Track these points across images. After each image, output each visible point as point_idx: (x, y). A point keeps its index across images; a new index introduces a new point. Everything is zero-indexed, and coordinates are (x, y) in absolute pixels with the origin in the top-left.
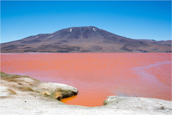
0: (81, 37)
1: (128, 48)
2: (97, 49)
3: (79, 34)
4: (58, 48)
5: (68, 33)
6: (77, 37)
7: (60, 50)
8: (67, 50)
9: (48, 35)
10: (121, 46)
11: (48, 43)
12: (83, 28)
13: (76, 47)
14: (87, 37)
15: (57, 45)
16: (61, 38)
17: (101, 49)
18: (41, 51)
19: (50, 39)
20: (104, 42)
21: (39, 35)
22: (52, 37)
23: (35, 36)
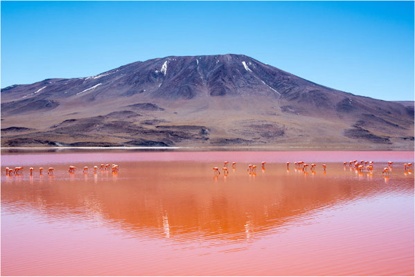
0: (204, 93)
1: (372, 131)
2: (267, 135)
3: (195, 80)
4: (129, 130)
5: (155, 75)
6: (190, 94)
7: (138, 137)
8: (162, 137)
9: (79, 84)
10: (347, 123)
11: (86, 112)
12: (206, 62)
13: (194, 127)
14: (222, 93)
15: (124, 118)
16: (129, 93)
17: (282, 133)
18: (72, 141)
19: (92, 98)
20: (285, 109)
21: (46, 82)
22: (97, 92)
23: (32, 88)
